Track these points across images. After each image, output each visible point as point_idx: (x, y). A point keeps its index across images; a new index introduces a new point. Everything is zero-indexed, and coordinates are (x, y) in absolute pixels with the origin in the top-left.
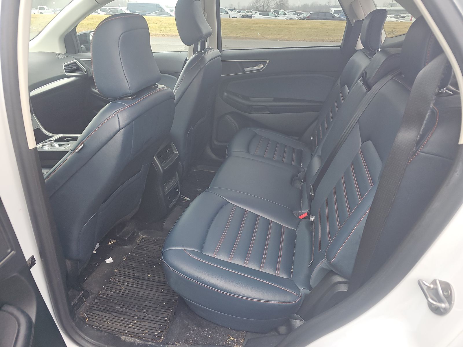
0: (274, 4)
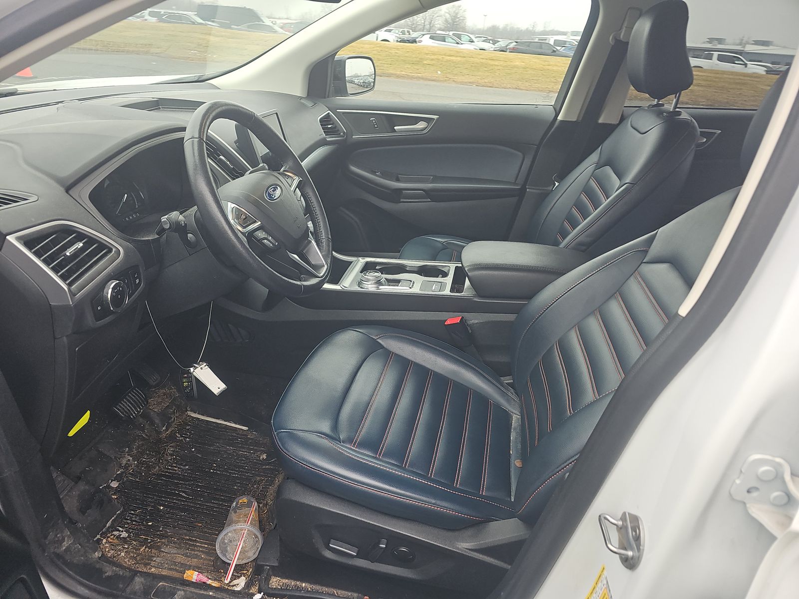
0: (442, 21)
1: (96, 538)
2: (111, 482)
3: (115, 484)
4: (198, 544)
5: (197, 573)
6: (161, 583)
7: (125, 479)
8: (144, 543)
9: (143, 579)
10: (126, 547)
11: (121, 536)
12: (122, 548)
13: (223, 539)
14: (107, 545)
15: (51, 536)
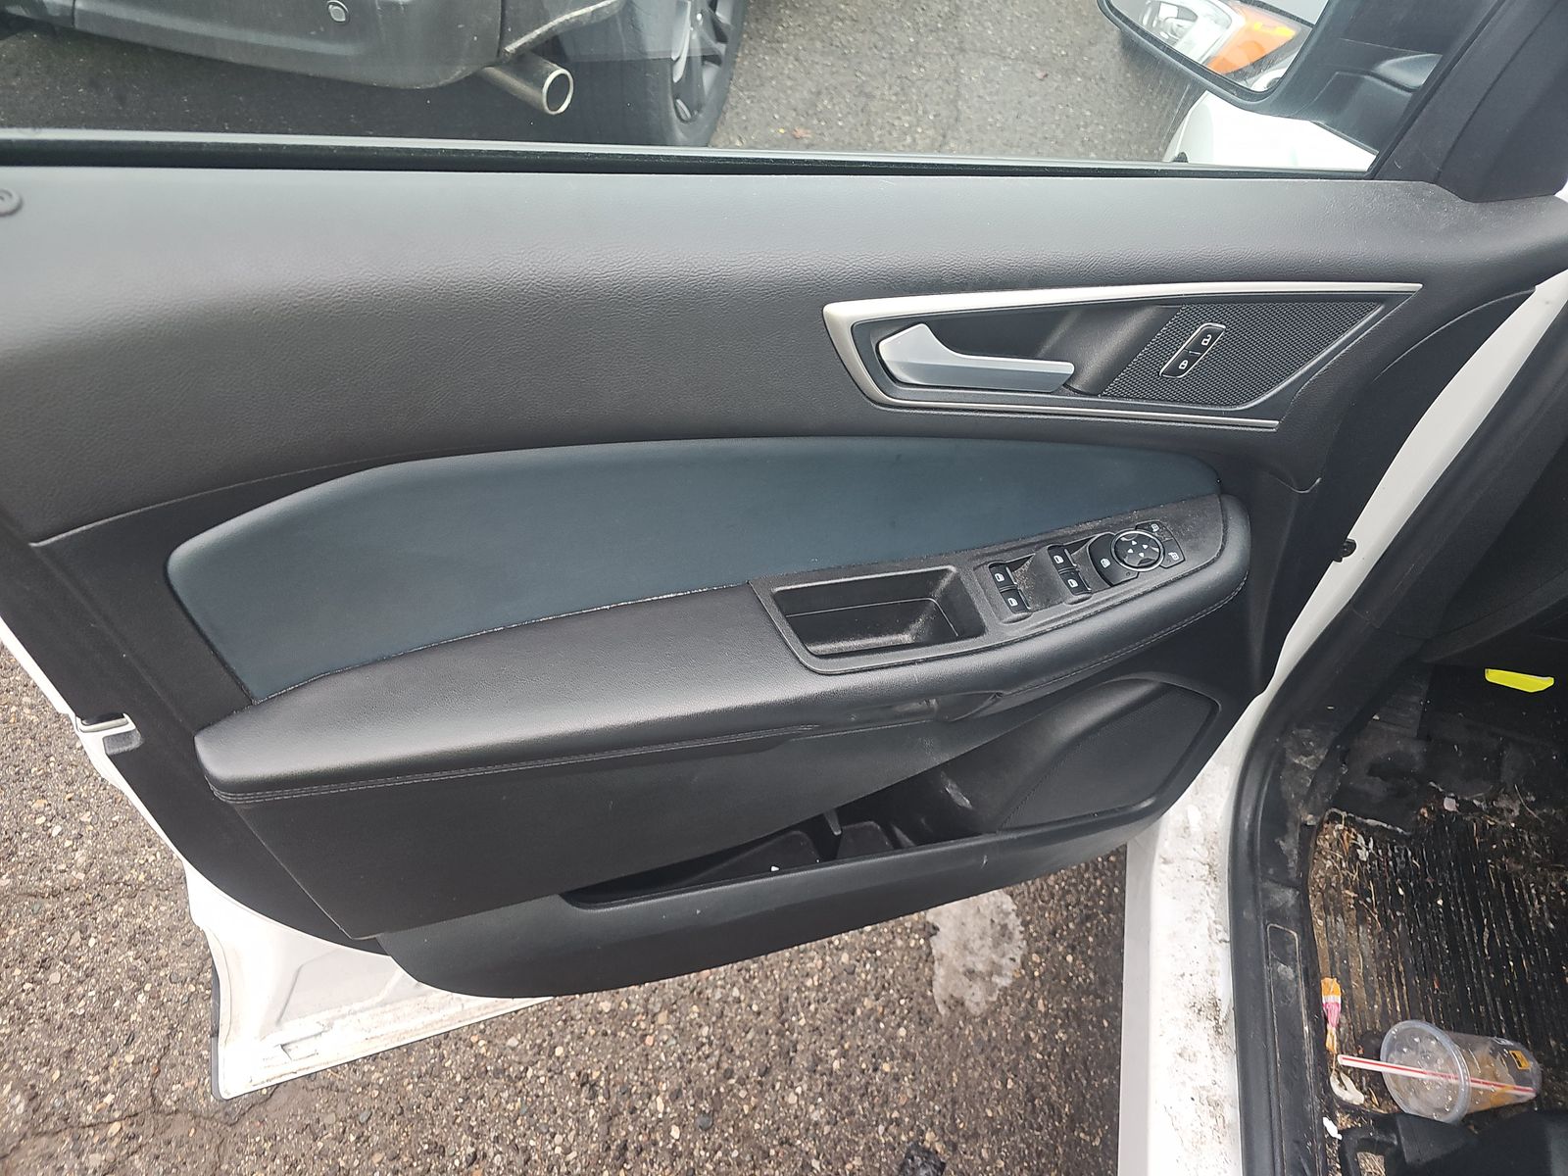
1: (1340, 812)
2: (1452, 797)
3: (1449, 805)
4: (1396, 992)
5: (1340, 1002)
6: (1295, 935)
7: (1468, 819)
8: (1363, 893)
9: (1292, 902)
10: (1344, 865)
11: (1358, 851)
12: (1338, 859)
13: (1421, 1034)
14: (1335, 834)
15: (1307, 732)
